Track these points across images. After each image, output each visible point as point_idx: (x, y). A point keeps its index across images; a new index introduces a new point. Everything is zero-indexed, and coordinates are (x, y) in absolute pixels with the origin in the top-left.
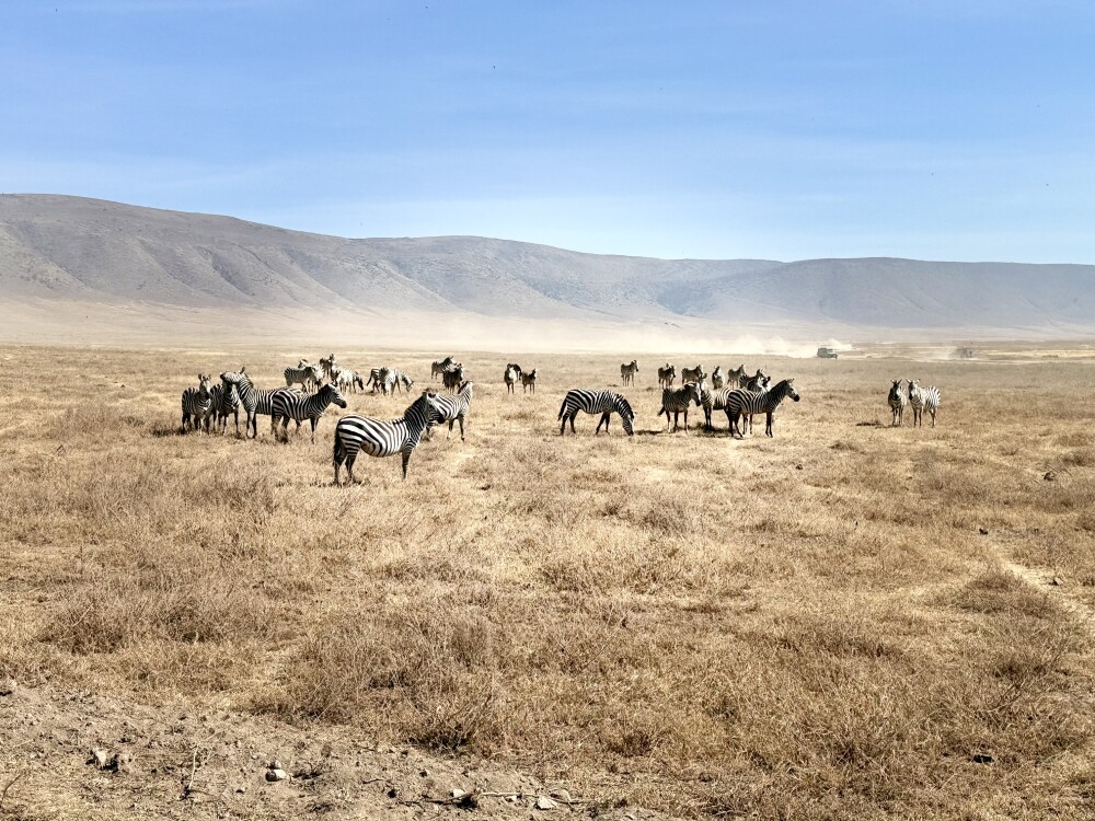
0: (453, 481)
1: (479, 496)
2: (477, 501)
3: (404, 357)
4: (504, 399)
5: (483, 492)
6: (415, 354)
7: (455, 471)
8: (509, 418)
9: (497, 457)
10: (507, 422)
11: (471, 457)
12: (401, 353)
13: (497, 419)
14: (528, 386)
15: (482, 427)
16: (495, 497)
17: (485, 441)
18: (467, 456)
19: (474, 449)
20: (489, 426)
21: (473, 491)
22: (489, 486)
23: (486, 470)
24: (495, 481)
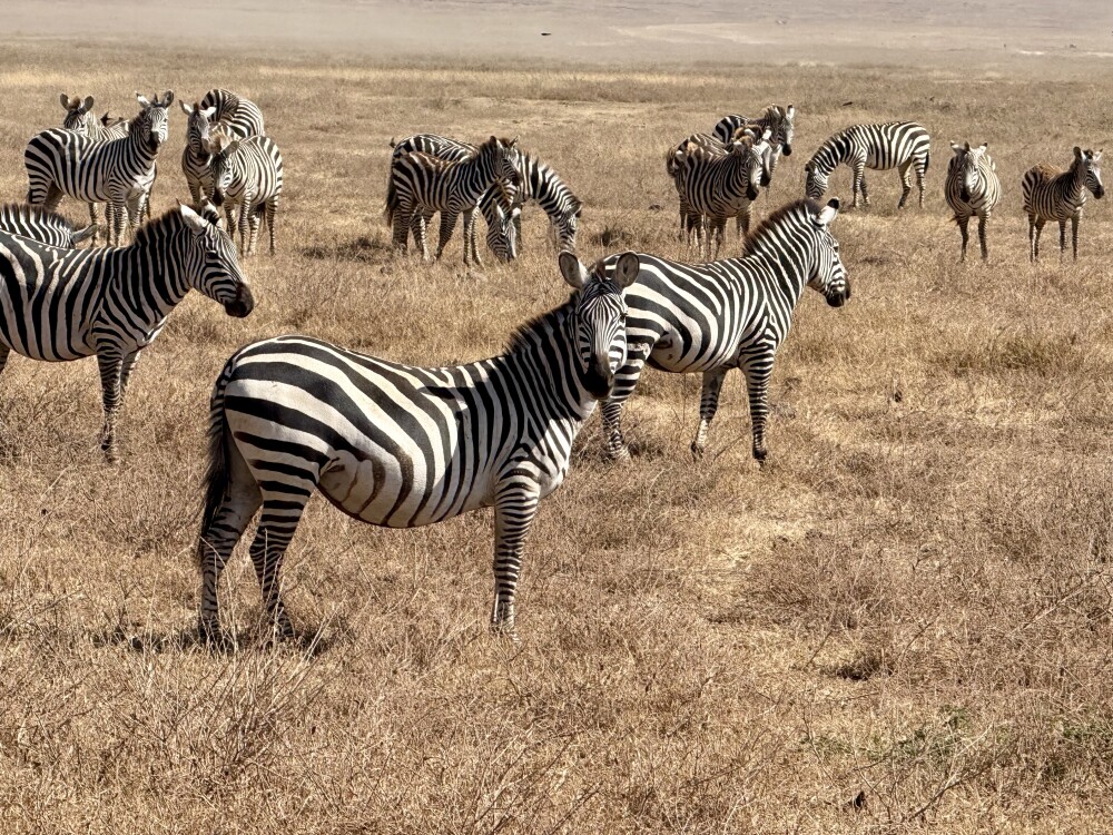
0: (713, 636)
1: (831, 706)
2: (821, 726)
3: (504, 93)
4: (945, 284)
5: (844, 689)
6: (553, 81)
7: (725, 593)
8: (963, 365)
9: (910, 536)
10: (954, 386)
11: (795, 531)
12: (490, 78)
13: (911, 372)
14: (1052, 226)
15: (845, 401)
16: (898, 709)
17: (861, 466)
18: (778, 529)
19: (808, 498)
20: (876, 401)
21: (800, 685)
22: (873, 665)
23: (863, 592)
24: (903, 641)
